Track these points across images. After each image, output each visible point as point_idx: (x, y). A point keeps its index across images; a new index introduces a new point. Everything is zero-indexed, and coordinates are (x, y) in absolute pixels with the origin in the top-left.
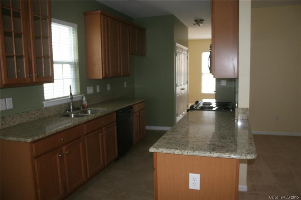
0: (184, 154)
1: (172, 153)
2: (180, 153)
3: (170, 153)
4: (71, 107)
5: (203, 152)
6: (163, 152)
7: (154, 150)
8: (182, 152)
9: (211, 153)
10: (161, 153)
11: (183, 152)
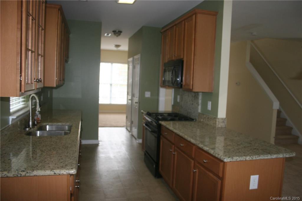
0: (253, 159)
1: (245, 160)
2: (251, 159)
3: (243, 160)
4: (31, 123)
5: (266, 155)
6: (238, 160)
7: (230, 159)
8: (251, 158)
9: (271, 155)
10: (236, 161)
11: (253, 158)
